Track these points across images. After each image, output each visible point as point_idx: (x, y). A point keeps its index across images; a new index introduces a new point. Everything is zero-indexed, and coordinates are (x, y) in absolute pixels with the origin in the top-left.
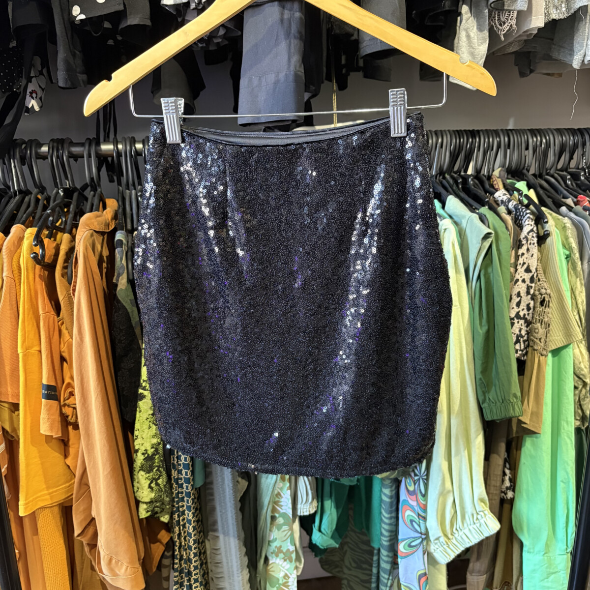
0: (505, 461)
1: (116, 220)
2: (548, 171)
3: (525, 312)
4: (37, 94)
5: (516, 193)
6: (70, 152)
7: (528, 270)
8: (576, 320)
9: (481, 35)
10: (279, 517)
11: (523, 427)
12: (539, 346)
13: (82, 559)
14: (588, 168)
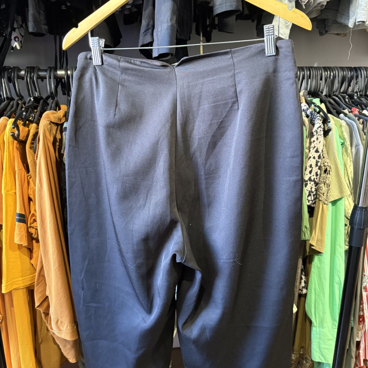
0: (302, 270)
2: (334, 94)
3: (315, 177)
4: (18, 39)
5: (313, 105)
6: (38, 75)
8: (347, 183)
9: (290, 5)
11: (313, 249)
12: (323, 198)
13: (41, 323)
14: (360, 92)
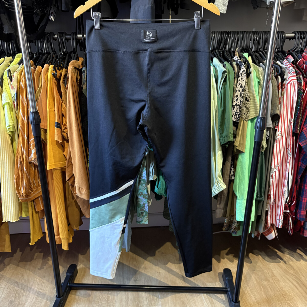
0: (231, 165)
1: (83, 65)
3: (239, 103)
4: (53, 14)
6: (65, 38)
7: (241, 87)
10: (142, 181)
11: (237, 149)
12: (244, 116)
14: (277, 49)
